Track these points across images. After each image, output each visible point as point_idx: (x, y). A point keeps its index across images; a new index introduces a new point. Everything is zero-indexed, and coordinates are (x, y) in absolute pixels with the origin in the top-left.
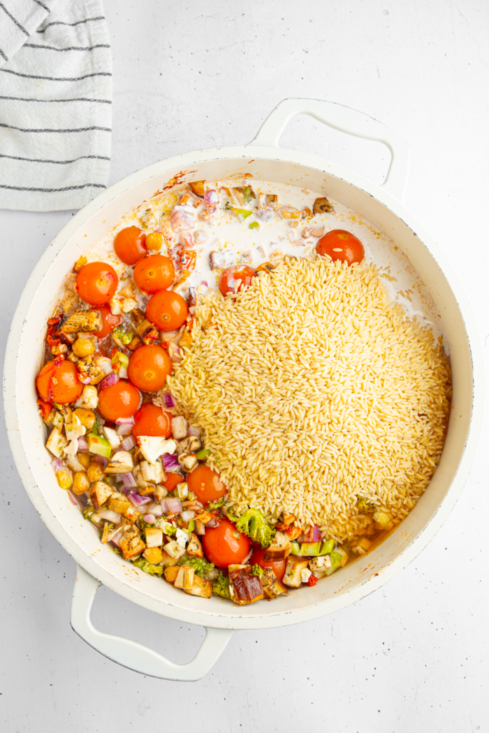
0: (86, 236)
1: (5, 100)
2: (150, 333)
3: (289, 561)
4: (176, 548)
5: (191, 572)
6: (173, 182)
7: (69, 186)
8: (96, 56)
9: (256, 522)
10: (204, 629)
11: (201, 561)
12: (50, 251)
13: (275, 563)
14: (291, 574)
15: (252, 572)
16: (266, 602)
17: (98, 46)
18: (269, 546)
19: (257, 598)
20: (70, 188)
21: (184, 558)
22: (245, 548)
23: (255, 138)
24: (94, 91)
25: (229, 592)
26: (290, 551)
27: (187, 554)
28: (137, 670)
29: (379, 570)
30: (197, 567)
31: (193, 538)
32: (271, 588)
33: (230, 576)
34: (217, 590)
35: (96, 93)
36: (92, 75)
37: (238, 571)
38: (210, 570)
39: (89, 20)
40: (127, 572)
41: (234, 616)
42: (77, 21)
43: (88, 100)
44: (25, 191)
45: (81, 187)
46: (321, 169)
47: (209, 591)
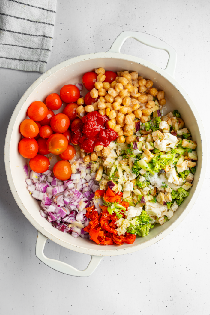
10: (91, 256)
23: (110, 49)
24: (47, 19)
28: (63, 273)
41: (103, 251)
44: (11, 60)
45: (36, 61)
46: (139, 62)
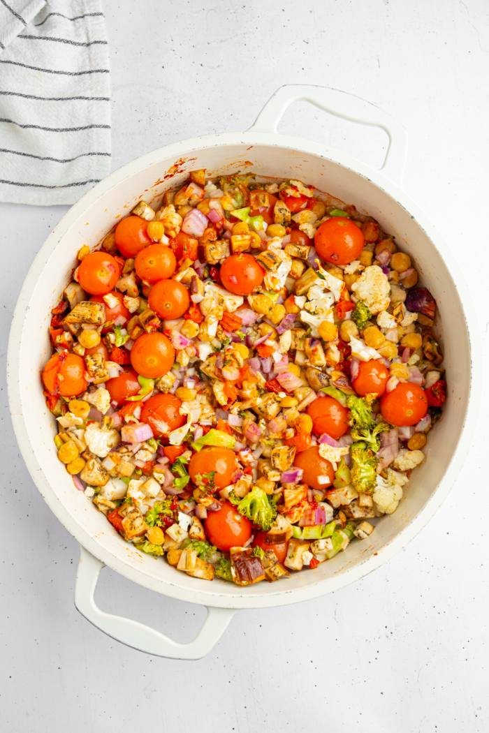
0: (88, 224)
1: (4, 96)
2: (152, 321)
3: (291, 544)
4: (178, 532)
5: (193, 555)
6: (173, 170)
7: (71, 183)
8: (93, 52)
9: (257, 505)
10: (205, 608)
11: (203, 544)
12: (52, 238)
13: (277, 546)
14: (293, 556)
15: (253, 554)
16: (267, 584)
17: (95, 42)
18: (270, 529)
19: (259, 579)
20: (72, 185)
21: (187, 542)
22: (247, 531)
23: (254, 125)
24: (91, 89)
25: (231, 575)
26: (292, 534)
27: (190, 537)
28: (139, 648)
29: (378, 549)
30: (199, 550)
31: (195, 521)
32: (272, 569)
33: (231, 558)
34: (219, 573)
35: (94, 90)
36: (90, 72)
37: (239, 553)
38: (212, 552)
39: (86, 15)
40: (130, 555)
41: (235, 596)
42: (75, 16)
43: (86, 98)
45: (84, 183)
46: (319, 154)
47: (212, 574)
